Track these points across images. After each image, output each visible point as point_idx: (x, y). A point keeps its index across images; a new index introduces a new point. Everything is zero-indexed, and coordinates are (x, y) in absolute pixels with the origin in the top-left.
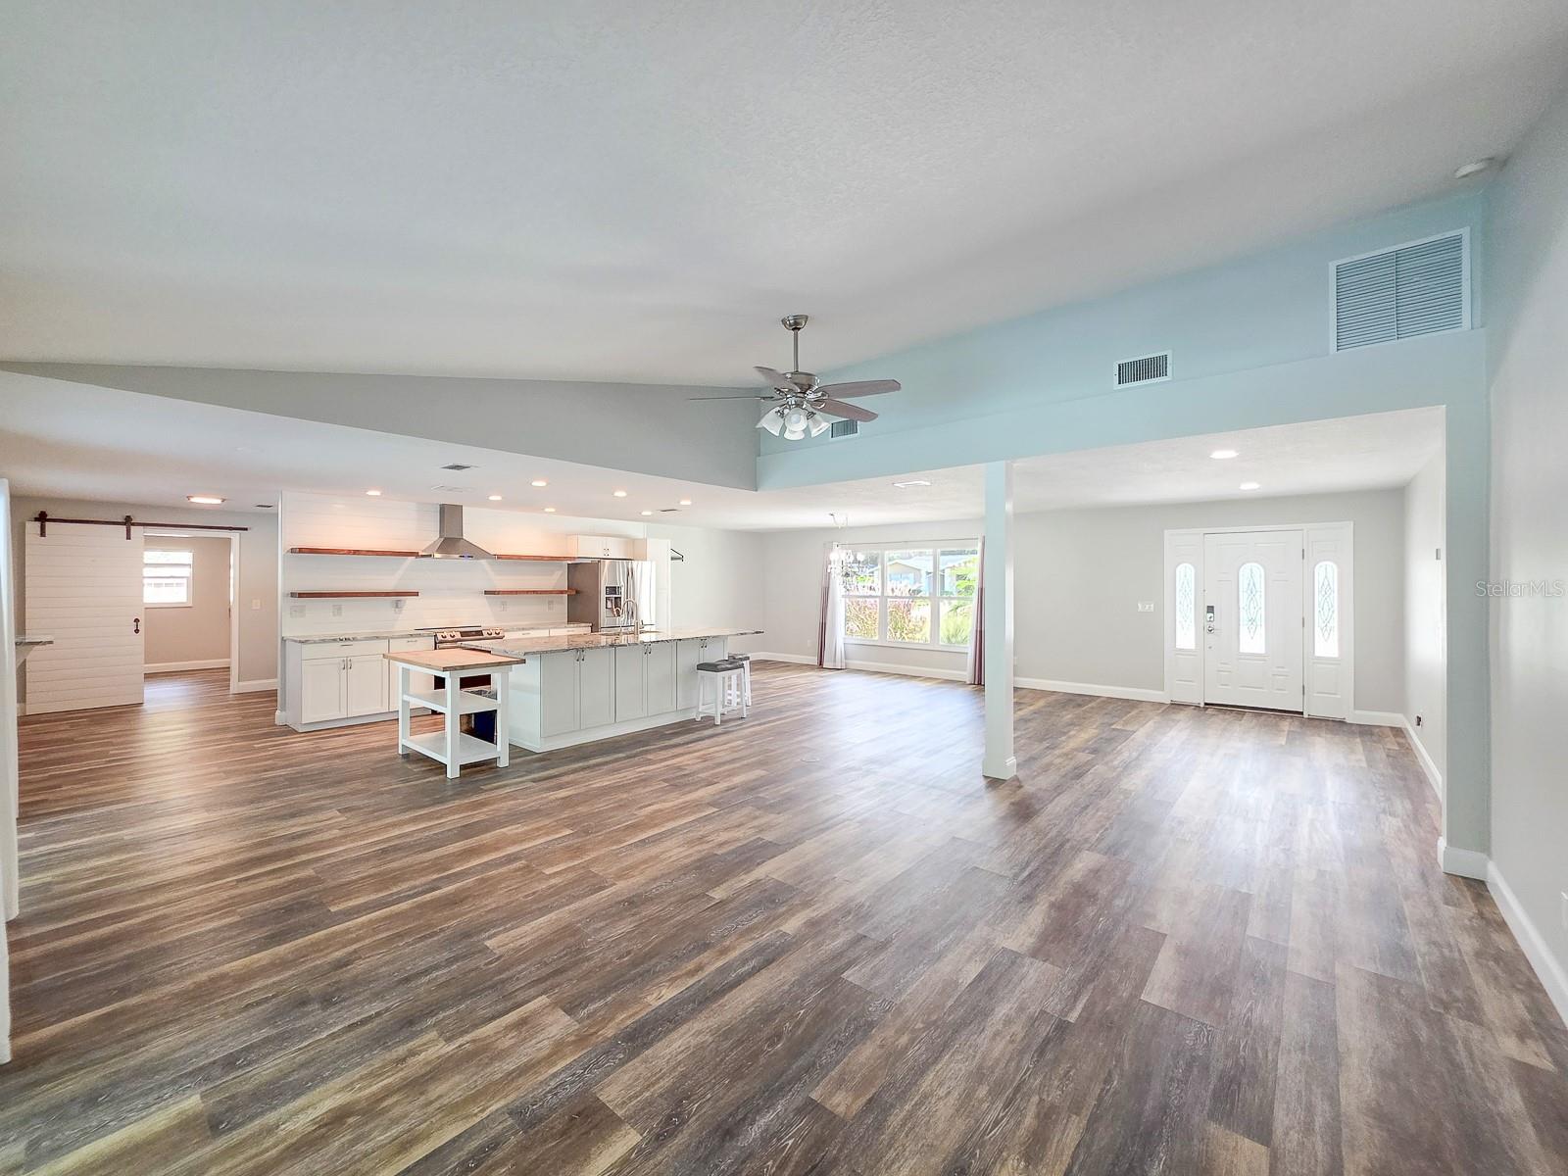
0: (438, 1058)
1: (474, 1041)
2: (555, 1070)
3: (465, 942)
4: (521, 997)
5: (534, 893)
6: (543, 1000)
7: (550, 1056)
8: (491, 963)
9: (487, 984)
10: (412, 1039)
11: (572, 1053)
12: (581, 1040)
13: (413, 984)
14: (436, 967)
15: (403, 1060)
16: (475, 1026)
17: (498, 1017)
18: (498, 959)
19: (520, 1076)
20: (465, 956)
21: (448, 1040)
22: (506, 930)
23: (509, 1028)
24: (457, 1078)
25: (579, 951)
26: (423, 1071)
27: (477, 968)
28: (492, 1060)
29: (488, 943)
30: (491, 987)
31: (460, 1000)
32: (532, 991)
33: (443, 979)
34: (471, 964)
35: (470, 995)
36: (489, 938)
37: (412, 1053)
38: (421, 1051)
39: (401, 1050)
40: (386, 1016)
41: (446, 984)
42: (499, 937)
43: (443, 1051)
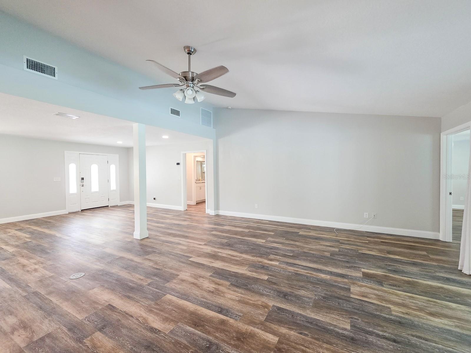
0: (395, 306)
1: (381, 302)
2: (366, 284)
3: (357, 337)
4: (357, 302)
5: (301, 333)
6: (352, 296)
7: (364, 287)
8: (355, 319)
9: (364, 313)
10: (402, 317)
11: (359, 284)
12: (354, 284)
13: (393, 337)
14: (378, 336)
15: (406, 313)
16: (378, 305)
17: (369, 302)
18: (351, 318)
19: (376, 289)
20: (362, 330)
21: (389, 308)
22: (335, 326)
23: (369, 298)
24: (392, 299)
25: (324, 298)
26: (402, 307)
27: (362, 321)
28: (379, 296)
29: (348, 327)
30: (364, 311)
31: (377, 316)
32: (352, 300)
33: (379, 328)
34: (363, 325)
35: (372, 314)
36: (345, 329)
37: (403, 313)
38: (399, 311)
39: (407, 317)
40: (410, 332)
41: (379, 325)
42: (342, 326)
43: (393, 307)
